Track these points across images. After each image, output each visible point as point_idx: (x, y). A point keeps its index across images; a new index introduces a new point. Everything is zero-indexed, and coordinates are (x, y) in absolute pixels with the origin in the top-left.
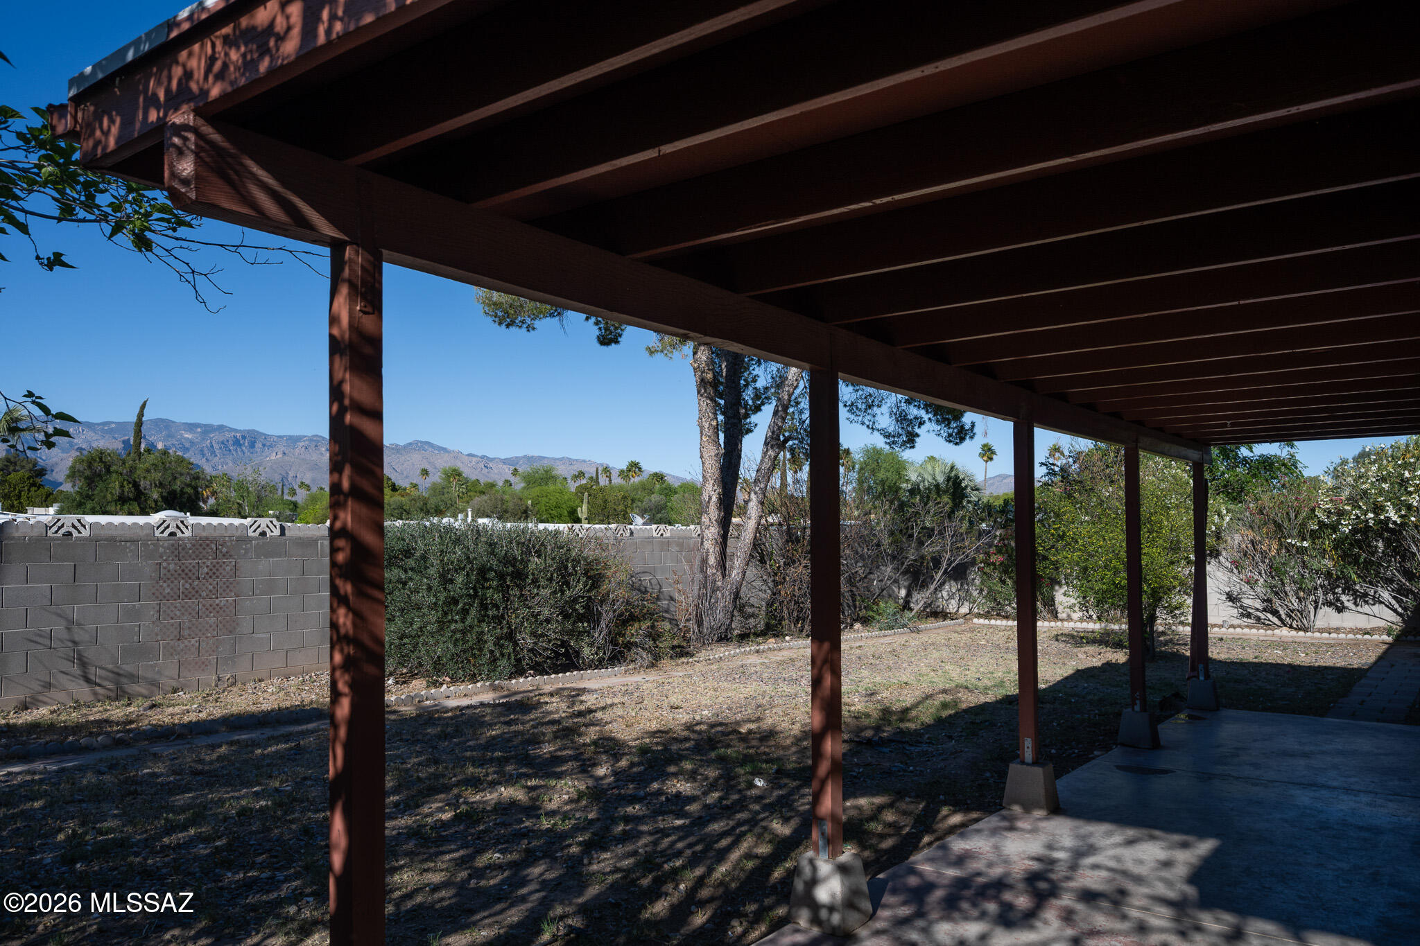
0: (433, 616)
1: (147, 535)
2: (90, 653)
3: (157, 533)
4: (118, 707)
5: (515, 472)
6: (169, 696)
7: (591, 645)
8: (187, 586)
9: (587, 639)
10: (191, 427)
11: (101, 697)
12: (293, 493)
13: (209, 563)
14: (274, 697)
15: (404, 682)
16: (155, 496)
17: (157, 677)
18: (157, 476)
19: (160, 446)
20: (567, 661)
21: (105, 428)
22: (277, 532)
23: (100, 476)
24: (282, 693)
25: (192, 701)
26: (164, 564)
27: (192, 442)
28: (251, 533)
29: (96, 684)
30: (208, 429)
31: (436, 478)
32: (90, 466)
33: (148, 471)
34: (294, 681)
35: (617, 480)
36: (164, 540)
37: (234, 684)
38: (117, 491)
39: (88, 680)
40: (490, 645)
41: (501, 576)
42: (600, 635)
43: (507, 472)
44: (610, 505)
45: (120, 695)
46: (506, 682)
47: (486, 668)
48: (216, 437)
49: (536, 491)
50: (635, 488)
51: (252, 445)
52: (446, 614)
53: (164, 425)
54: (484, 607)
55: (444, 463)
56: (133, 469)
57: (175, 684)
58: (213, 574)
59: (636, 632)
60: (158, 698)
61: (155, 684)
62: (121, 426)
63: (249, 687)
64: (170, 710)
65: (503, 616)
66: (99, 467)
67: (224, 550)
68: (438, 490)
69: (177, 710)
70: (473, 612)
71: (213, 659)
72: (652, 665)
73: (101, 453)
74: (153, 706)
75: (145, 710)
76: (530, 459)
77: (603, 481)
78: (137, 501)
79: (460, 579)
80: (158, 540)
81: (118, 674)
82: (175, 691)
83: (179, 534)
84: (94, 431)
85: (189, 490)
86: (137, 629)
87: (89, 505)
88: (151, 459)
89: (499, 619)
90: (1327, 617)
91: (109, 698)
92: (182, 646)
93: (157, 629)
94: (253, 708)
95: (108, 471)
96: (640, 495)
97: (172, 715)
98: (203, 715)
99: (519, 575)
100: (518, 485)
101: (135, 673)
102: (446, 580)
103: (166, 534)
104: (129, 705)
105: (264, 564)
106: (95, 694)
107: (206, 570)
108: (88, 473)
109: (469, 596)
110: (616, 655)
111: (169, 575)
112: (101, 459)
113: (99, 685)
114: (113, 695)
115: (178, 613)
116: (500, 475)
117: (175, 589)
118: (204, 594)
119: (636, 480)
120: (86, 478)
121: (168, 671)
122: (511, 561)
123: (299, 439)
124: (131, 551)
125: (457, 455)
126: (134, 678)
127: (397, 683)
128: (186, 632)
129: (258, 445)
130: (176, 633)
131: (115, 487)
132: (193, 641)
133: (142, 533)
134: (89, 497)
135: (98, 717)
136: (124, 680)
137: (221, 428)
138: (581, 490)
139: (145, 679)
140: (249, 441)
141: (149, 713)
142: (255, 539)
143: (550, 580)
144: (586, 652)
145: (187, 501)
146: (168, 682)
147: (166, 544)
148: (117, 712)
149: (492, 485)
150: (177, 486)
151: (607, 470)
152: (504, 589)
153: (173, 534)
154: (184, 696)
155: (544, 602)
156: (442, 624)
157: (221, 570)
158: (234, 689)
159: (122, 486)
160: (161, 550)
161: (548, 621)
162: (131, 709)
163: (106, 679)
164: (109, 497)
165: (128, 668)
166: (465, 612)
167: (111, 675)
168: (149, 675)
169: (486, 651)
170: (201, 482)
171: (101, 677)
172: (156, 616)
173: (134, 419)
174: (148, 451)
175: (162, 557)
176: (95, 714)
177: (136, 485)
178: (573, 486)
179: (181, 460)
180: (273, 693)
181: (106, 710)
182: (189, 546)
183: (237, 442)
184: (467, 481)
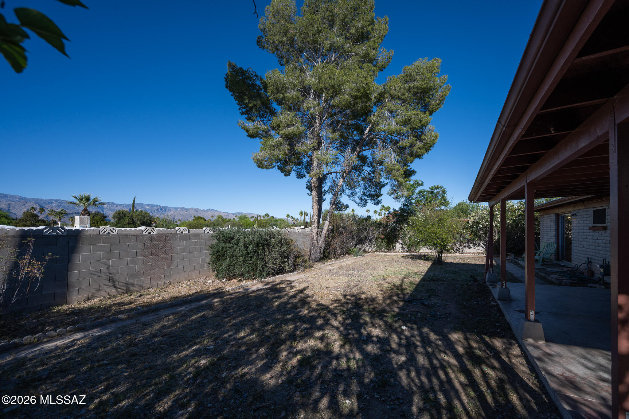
0: (241, 259)
1: (140, 233)
2: (116, 277)
3: (144, 233)
4: (126, 297)
5: (236, 216)
6: (147, 290)
7: (288, 266)
8: (154, 251)
9: (287, 264)
10: (148, 205)
11: (120, 293)
12: (176, 222)
13: (162, 243)
14: (185, 289)
15: (229, 280)
16: (139, 223)
17: (142, 284)
18: (139, 217)
19: (140, 210)
20: (281, 271)
21: (124, 205)
22: (187, 232)
23: (122, 217)
24: (188, 287)
25: (155, 292)
26: (146, 244)
27: (149, 209)
28: (178, 232)
29: (118, 288)
30: (153, 206)
31: (215, 218)
32: (119, 214)
33: (137, 216)
34: (191, 282)
35: (262, 218)
36: (146, 235)
37: (170, 284)
38: (127, 221)
39: (115, 287)
40: (259, 268)
41: (263, 245)
42: (291, 263)
43: (234, 217)
44: (263, 224)
45: (128, 291)
46: (265, 280)
47: (258, 275)
48: (155, 208)
49: (243, 221)
50: (268, 220)
51: (165, 210)
52: (245, 258)
53: (141, 205)
54: (258, 255)
55: (218, 214)
56: (132, 215)
57: (149, 286)
58: (164, 246)
59: (300, 261)
60: (142, 292)
61: (142, 287)
62: (129, 205)
63: (176, 285)
64: (147, 297)
65: (263, 258)
66: (122, 215)
67: (168, 238)
68: (217, 221)
69: (150, 296)
70: (255, 257)
71: (163, 276)
72: (304, 271)
73: (123, 211)
74: (141, 295)
75: (137, 297)
76: (239, 213)
77: (259, 219)
78: (133, 224)
79: (251, 246)
80: (144, 235)
81: (127, 284)
82: (149, 288)
83: (152, 233)
84: (121, 206)
85: (148, 221)
86: (135, 267)
87: (119, 225)
88: (137, 213)
89: (262, 259)
90: (467, 250)
91: (123, 293)
92: (152, 272)
93: (142, 267)
94: (179, 295)
95: (125, 216)
96: (269, 222)
97: (148, 299)
98: (160, 298)
99: (268, 245)
100: (237, 219)
101: (133, 283)
102: (246, 247)
103: (147, 233)
104: (131, 295)
105: (182, 243)
106: (118, 292)
107: (161, 245)
108: (118, 216)
109: (254, 252)
110: (295, 268)
111: (147, 248)
112: (123, 213)
113: (120, 288)
114: (125, 292)
115: (151, 261)
116: (232, 217)
117: (150, 253)
118: (160, 254)
119: (266, 218)
120: (118, 218)
121: (146, 281)
122: (266, 240)
123: (178, 208)
124: (134, 239)
125: (220, 212)
126: (133, 285)
127: (226, 280)
128: (153, 267)
129: (167, 210)
130: (150, 268)
131: (127, 220)
132: (156, 270)
133: (138, 233)
134: (119, 223)
135: (118, 301)
136: (130, 286)
137: (157, 205)
138: (255, 221)
139: (138, 285)
140: (164, 209)
141: (139, 298)
142: (179, 234)
143: (278, 246)
144: (287, 268)
145: (148, 223)
146: (146, 285)
147: (147, 237)
148: (126, 298)
149: (230, 220)
150: (145, 220)
151: (260, 216)
152: (263, 249)
153: (150, 233)
154: (153, 290)
155: (275, 253)
156: (244, 262)
157: (167, 245)
158: (171, 286)
159: (129, 220)
160: (145, 239)
161: (276, 259)
162: (132, 297)
163: (123, 286)
164: (125, 223)
165: (131, 281)
166: (251, 257)
167: (124, 284)
168: (139, 283)
169: (258, 270)
170: (152, 219)
171: (120, 285)
172: (143, 262)
173: (132, 203)
174: (136, 211)
175: (145, 241)
176: (117, 300)
177: (133, 220)
178: (252, 220)
179: (146, 213)
180: (185, 287)
181: (122, 298)
182: (155, 237)
183: (161, 209)
184: (223, 218)
